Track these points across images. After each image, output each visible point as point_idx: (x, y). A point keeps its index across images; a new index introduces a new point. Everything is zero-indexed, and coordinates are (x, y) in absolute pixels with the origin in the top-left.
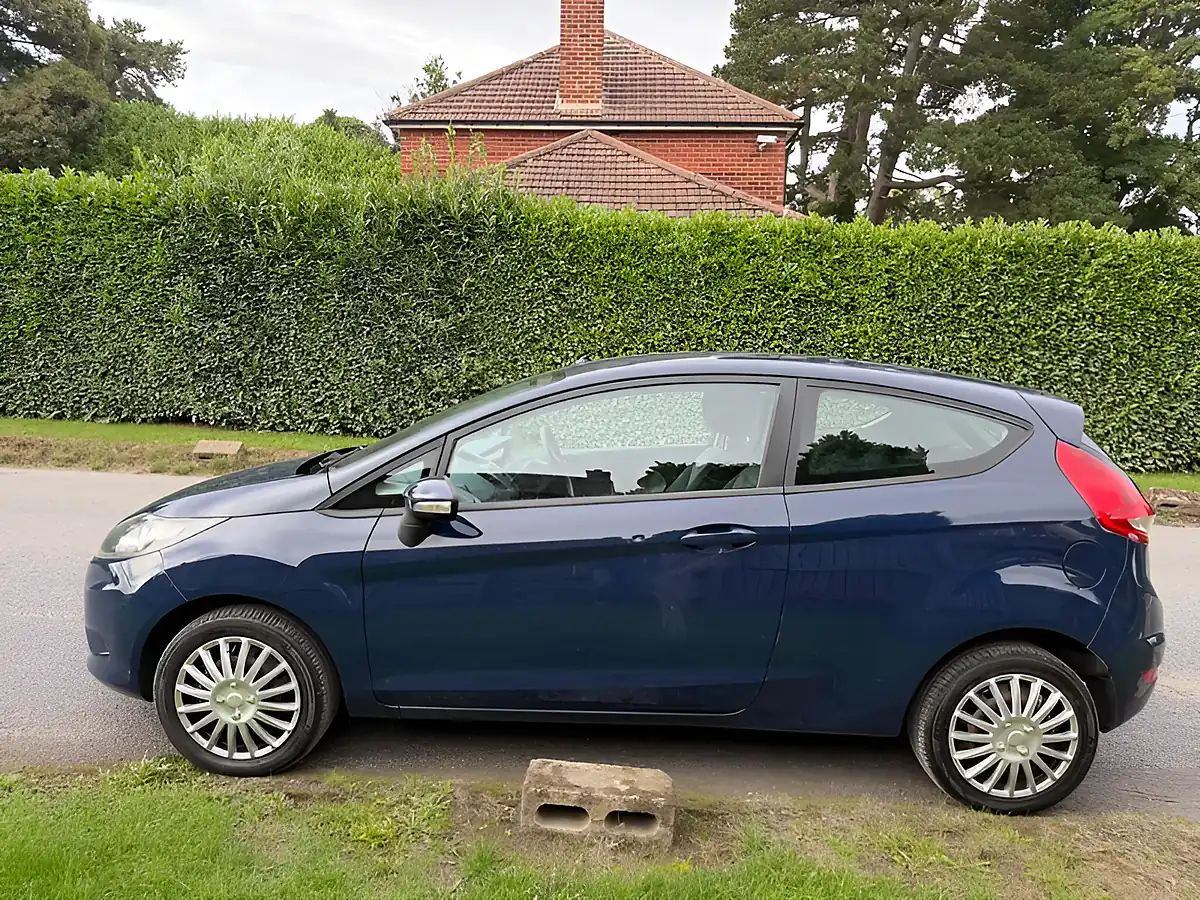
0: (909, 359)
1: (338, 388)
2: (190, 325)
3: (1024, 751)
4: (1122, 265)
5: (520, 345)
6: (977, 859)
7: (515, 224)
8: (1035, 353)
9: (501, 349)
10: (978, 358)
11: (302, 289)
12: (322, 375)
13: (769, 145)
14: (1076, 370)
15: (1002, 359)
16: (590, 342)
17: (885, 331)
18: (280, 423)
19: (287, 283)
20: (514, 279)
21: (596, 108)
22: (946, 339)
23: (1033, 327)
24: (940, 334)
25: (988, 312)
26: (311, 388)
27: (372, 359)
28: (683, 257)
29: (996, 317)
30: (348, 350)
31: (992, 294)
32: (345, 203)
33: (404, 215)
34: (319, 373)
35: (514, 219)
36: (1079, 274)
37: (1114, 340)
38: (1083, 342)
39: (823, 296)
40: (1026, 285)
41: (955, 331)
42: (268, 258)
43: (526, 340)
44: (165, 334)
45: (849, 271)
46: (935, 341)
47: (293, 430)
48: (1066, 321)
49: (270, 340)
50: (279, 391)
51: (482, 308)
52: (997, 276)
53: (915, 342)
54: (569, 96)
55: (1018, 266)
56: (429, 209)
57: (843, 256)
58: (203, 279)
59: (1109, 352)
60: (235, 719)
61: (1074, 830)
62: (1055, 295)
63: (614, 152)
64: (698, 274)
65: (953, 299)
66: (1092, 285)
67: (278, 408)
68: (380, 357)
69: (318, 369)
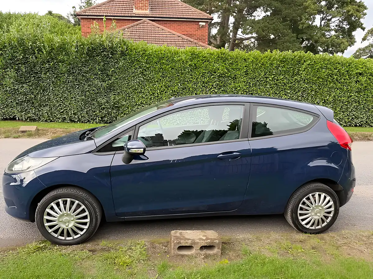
0: (252, 94)
1: (68, 106)
2: (14, 86)
3: (319, 215)
4: (313, 65)
5: (131, 91)
6: (311, 250)
7: (127, 50)
8: (289, 91)
9: (124, 92)
10: (272, 93)
11: (54, 73)
12: (62, 102)
13: (203, 26)
14: (300, 96)
15: (279, 93)
16: (154, 90)
17: (245, 86)
18: (49, 119)
19: (48, 71)
20: (128, 69)
21: (147, 12)
22: (263, 87)
23: (288, 83)
24: (261, 86)
25: (275, 79)
26: (59, 107)
27: (80, 96)
28: (183, 62)
29: (277, 80)
30: (71, 93)
31: (276, 73)
32: (67, 43)
33: (89, 47)
34: (61, 102)
35: (126, 49)
36: (301, 67)
37: (310, 87)
38: (301, 88)
39: (227, 75)
40: (286, 71)
41: (265, 85)
42: (41, 62)
43: (133, 89)
44: (5, 89)
45: (234, 66)
46: (260, 88)
47: (53, 121)
48: (297, 81)
49: (43, 91)
50: (47, 108)
51: (117, 79)
52: (278, 68)
53: (254, 89)
54: (138, 8)
55: (283, 65)
56: (98, 45)
57: (232, 62)
58: (17, 70)
59: (309, 91)
60: (67, 226)
61: (334, 237)
62: (294, 74)
63: (154, 27)
64: (188, 67)
65: (265, 75)
66: (304, 71)
67: (48, 114)
68: (82, 96)
69: (61, 100)
